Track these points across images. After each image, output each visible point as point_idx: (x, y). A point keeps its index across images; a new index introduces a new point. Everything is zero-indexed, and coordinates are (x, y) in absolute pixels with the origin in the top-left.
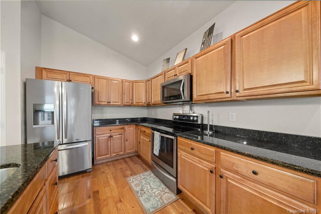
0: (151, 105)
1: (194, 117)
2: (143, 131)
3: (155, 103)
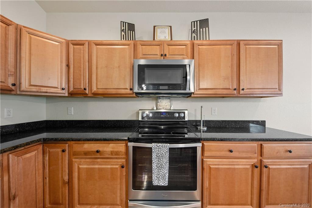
0: (86, 94)
1: (179, 113)
2: (92, 151)
3: (106, 92)
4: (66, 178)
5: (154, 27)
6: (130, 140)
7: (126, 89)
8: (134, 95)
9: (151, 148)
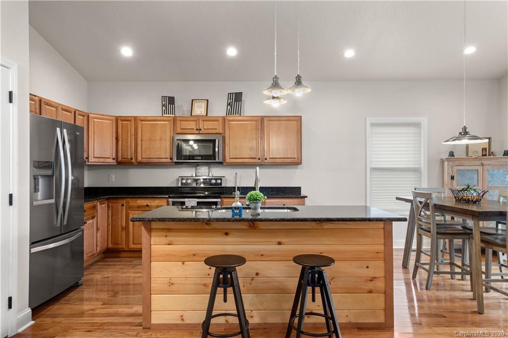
0: (133, 163)
1: (216, 179)
2: (143, 206)
3: (150, 161)
4: (124, 224)
5: (193, 100)
6: (169, 197)
7: (167, 158)
8: (174, 164)
9: (184, 202)
